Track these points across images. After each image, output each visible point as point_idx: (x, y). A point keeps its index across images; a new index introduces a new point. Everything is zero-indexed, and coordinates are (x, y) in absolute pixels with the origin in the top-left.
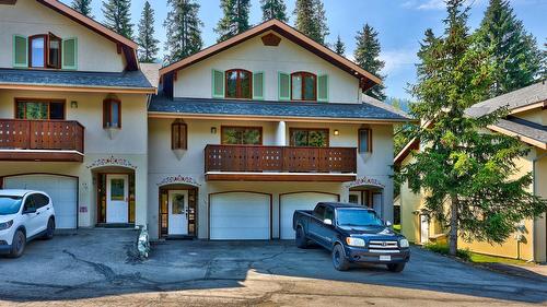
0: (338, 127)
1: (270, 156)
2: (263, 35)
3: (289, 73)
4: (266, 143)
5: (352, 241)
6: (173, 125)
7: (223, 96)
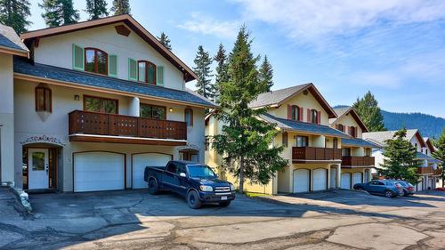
0: (173, 106)
1: (125, 123)
2: (117, 24)
3: (137, 60)
4: (121, 112)
5: (204, 188)
6: (36, 88)
7: (83, 69)
